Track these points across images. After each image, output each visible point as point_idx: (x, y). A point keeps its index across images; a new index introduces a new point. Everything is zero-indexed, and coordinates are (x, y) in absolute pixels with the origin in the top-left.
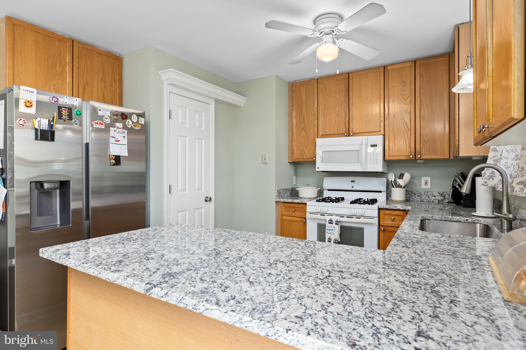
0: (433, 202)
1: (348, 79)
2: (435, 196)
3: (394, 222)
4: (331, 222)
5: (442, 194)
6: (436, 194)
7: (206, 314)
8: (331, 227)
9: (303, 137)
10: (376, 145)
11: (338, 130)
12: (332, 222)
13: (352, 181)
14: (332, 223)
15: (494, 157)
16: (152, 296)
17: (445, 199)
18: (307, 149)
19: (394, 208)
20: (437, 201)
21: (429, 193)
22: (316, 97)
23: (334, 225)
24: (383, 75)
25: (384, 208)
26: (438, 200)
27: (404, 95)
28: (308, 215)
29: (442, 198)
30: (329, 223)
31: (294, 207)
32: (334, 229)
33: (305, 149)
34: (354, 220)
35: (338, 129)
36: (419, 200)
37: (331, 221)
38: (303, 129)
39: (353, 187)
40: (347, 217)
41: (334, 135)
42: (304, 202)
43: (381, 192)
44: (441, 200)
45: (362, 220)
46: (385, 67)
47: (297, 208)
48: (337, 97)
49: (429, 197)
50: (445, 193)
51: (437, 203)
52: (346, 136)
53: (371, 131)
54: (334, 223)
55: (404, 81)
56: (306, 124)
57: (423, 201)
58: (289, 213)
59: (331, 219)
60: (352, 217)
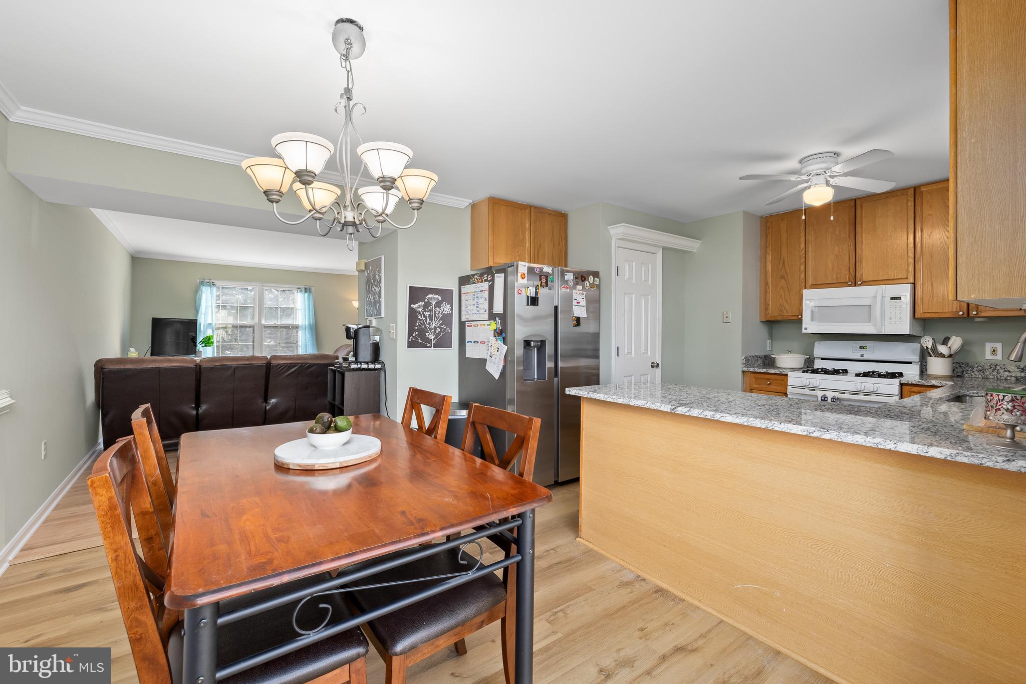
1: (854, 207)
2: (1009, 372)
6: (1012, 368)
7: (722, 419)
9: (782, 288)
10: (900, 297)
11: (837, 278)
12: (826, 399)
13: (861, 347)
14: (826, 401)
16: (677, 412)
18: (788, 304)
19: (926, 384)
20: (1013, 378)
21: (998, 367)
22: (802, 234)
25: (910, 383)
28: (790, 389)
31: (769, 379)
33: (785, 304)
34: (861, 397)
35: (837, 276)
36: (980, 376)
37: (824, 398)
38: (783, 277)
39: (862, 356)
40: (850, 394)
41: (832, 285)
42: (784, 373)
43: (910, 363)
45: (873, 398)
46: (916, 189)
47: (773, 380)
48: (837, 233)
49: (998, 373)
52: (850, 286)
53: (892, 278)
54: (829, 400)
56: (788, 271)
57: (987, 378)
58: (761, 386)
59: (825, 395)
60: (858, 394)
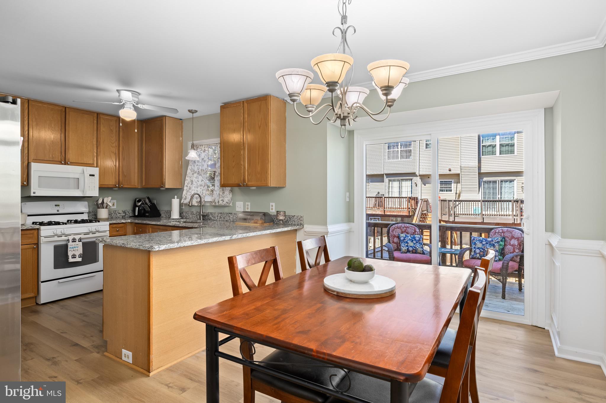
0: (119, 217)
1: (64, 112)
2: (120, 214)
3: (119, 232)
4: (74, 240)
5: (124, 212)
6: (121, 212)
8: (75, 245)
10: (94, 175)
11: (53, 158)
13: (56, 205)
14: (76, 241)
17: (126, 215)
20: (121, 217)
21: (116, 212)
23: (77, 242)
24: (96, 120)
26: (122, 216)
27: (112, 140)
28: (42, 240)
29: (124, 214)
30: (72, 242)
32: (77, 246)
34: (91, 235)
36: (110, 217)
39: (58, 211)
40: (84, 234)
41: (49, 161)
42: (35, 228)
43: (83, 213)
44: (124, 216)
45: (97, 234)
46: (98, 114)
48: (52, 125)
49: (116, 215)
50: (126, 211)
51: (121, 218)
52: (62, 164)
53: (86, 163)
54: (77, 241)
55: (111, 130)
57: (112, 218)
59: (74, 238)
60: (89, 234)
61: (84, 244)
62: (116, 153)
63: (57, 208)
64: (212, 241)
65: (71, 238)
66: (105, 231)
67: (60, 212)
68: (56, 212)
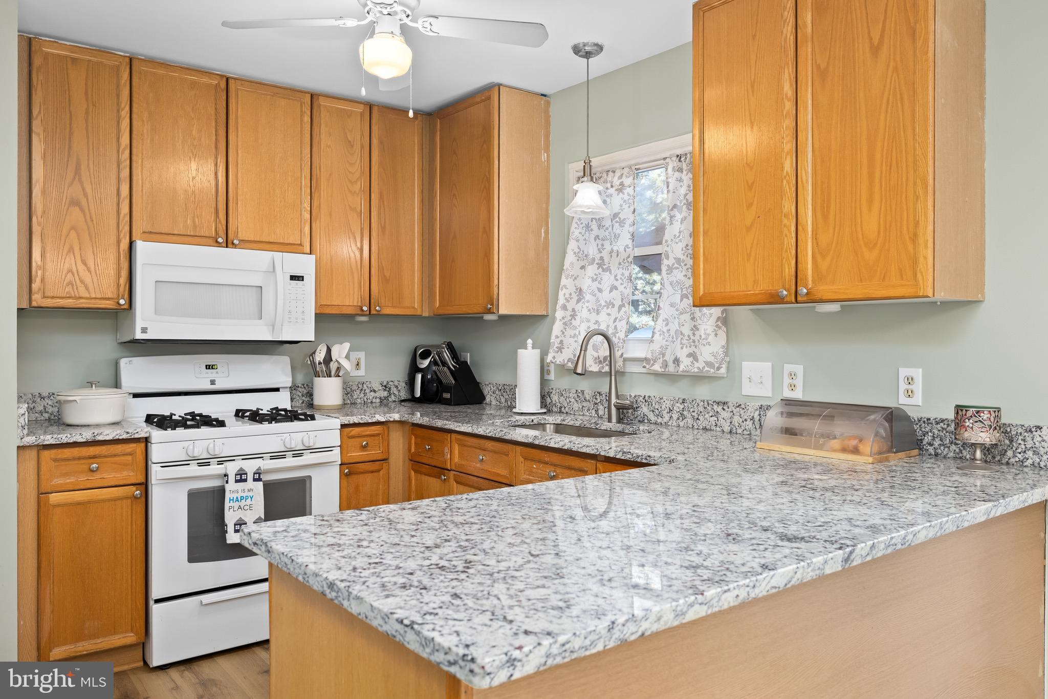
0: (372, 402)
1: (225, 92)
2: (375, 391)
3: (365, 451)
4: (241, 477)
5: (385, 386)
6: (377, 386)
8: (244, 491)
9: (73, 228)
10: (303, 277)
11: (195, 227)
12: (244, 477)
13: (208, 367)
14: (245, 480)
15: (563, 318)
17: (390, 395)
18: (89, 270)
20: (378, 400)
21: (365, 386)
22: (125, 113)
23: (250, 483)
24: (309, 114)
26: (380, 398)
27: (350, 172)
28: (156, 472)
29: (386, 394)
30: (237, 481)
31: (94, 457)
32: (251, 494)
33: (81, 267)
34: (290, 461)
35: (194, 221)
36: (349, 402)
37: (241, 475)
38: (74, 203)
39: (213, 382)
40: (272, 458)
41: (184, 238)
42: (136, 436)
44: (385, 398)
45: (308, 458)
46: (313, 96)
47: (105, 456)
48: (194, 133)
49: (365, 394)
50: (391, 383)
51: (378, 405)
52: (218, 245)
53: (281, 241)
54: (250, 477)
55: (350, 142)
56: (89, 190)
57: (355, 404)
58: (72, 480)
59: (241, 469)
60: (284, 457)
61: (269, 488)
62: (361, 211)
63: (211, 374)
64: (768, 587)
65: (232, 469)
66: (328, 449)
67: (218, 386)
68: (208, 387)
